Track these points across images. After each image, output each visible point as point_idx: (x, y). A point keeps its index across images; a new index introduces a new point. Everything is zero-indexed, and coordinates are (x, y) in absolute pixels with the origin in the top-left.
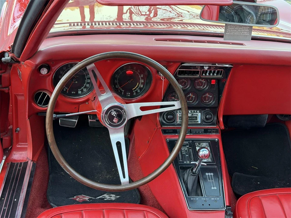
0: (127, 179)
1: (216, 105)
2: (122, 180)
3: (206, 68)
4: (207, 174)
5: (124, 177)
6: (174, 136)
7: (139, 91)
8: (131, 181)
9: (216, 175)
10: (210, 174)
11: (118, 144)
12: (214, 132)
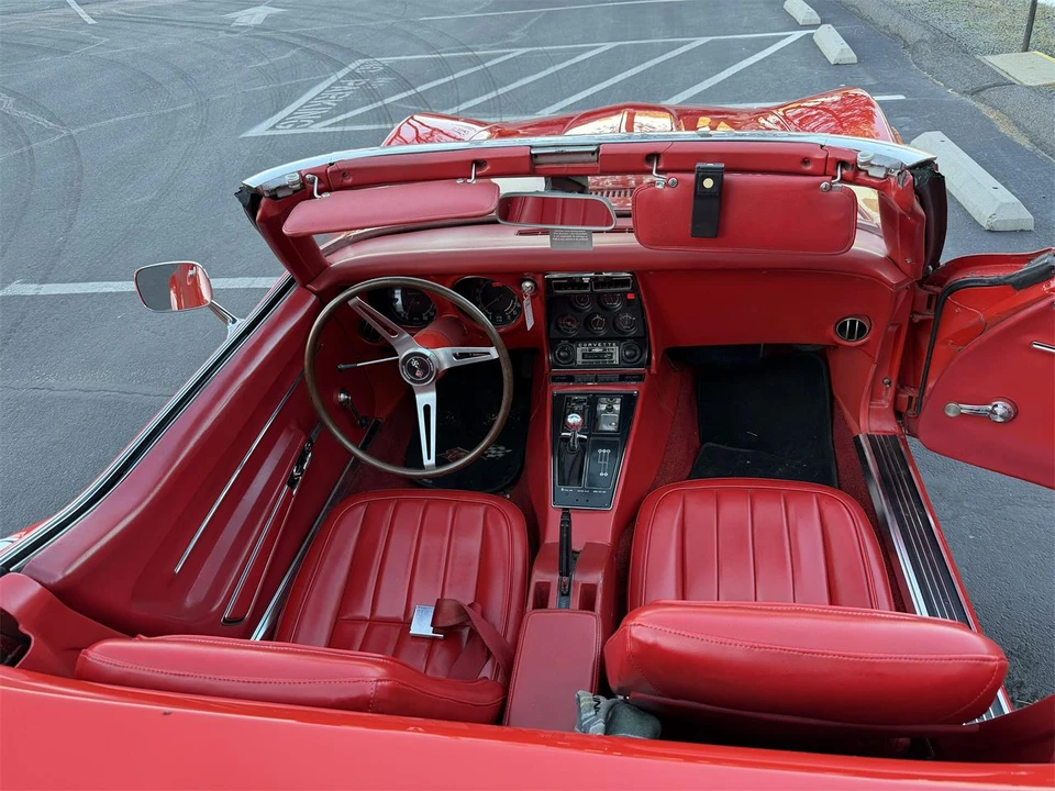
0: (433, 461)
1: (642, 335)
2: (426, 462)
3: (586, 280)
4: (600, 451)
5: (429, 458)
6: (563, 387)
7: (515, 313)
8: (440, 462)
9: (614, 454)
10: (604, 451)
11: (427, 409)
12: (634, 380)
